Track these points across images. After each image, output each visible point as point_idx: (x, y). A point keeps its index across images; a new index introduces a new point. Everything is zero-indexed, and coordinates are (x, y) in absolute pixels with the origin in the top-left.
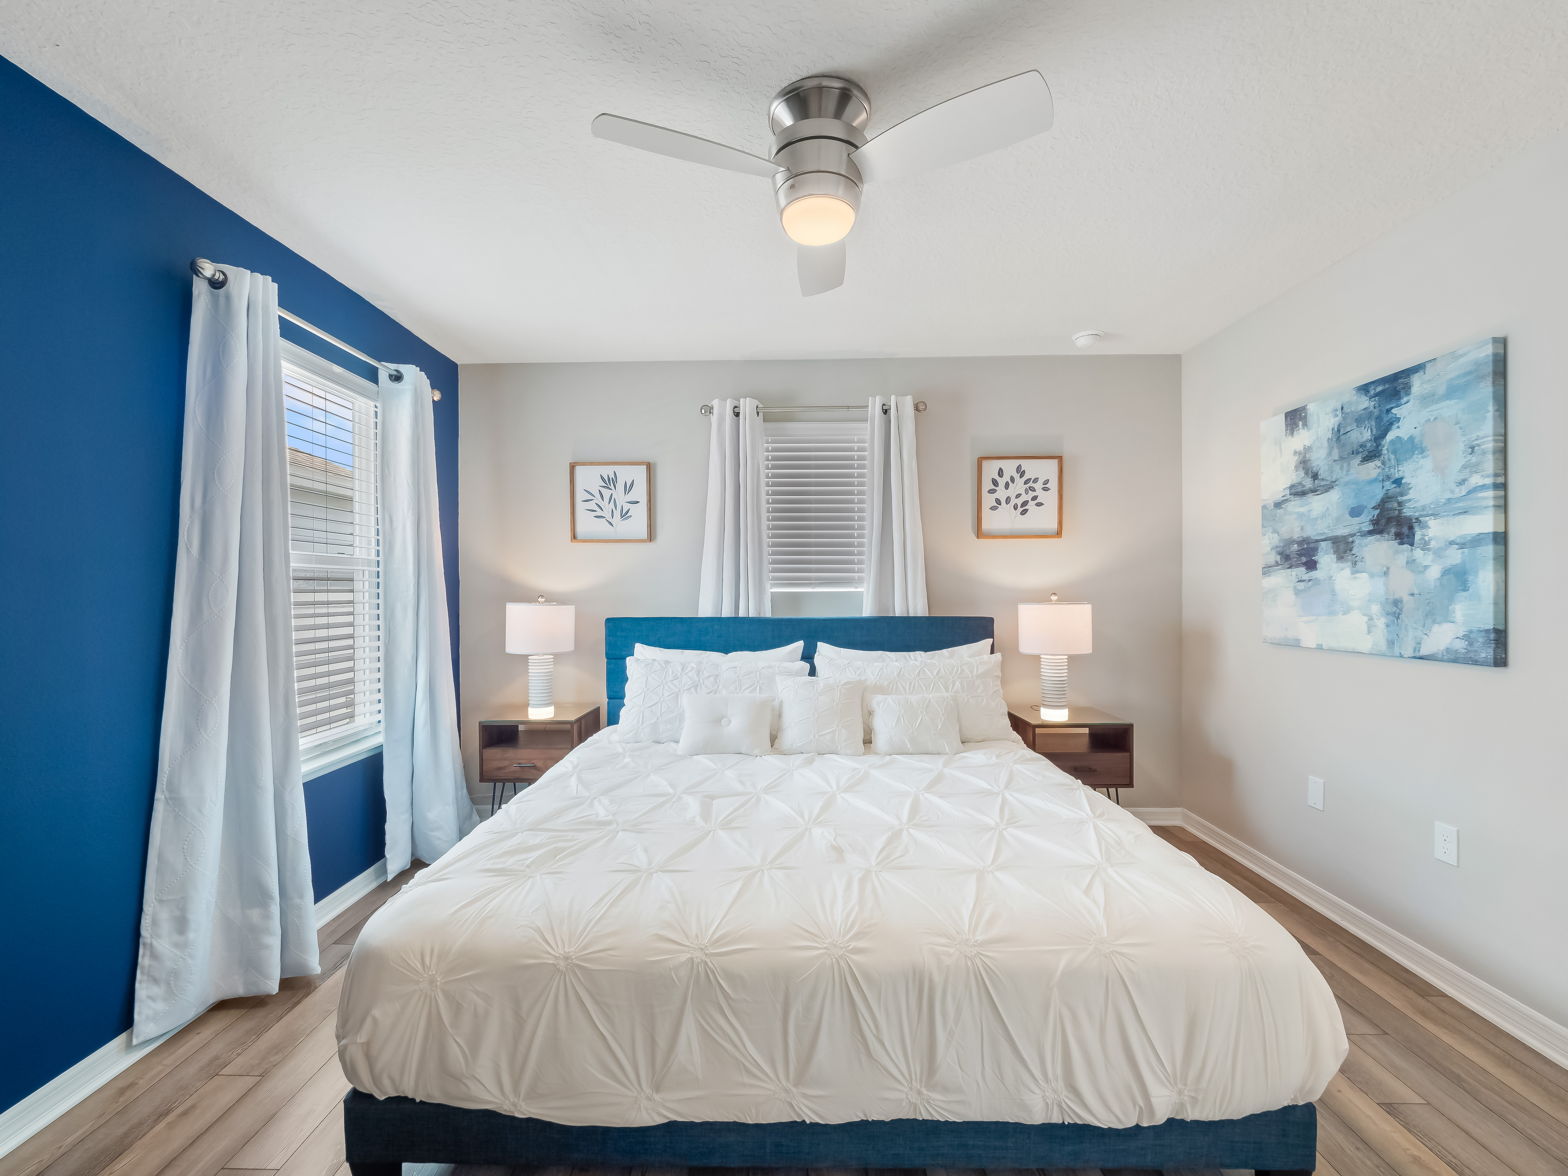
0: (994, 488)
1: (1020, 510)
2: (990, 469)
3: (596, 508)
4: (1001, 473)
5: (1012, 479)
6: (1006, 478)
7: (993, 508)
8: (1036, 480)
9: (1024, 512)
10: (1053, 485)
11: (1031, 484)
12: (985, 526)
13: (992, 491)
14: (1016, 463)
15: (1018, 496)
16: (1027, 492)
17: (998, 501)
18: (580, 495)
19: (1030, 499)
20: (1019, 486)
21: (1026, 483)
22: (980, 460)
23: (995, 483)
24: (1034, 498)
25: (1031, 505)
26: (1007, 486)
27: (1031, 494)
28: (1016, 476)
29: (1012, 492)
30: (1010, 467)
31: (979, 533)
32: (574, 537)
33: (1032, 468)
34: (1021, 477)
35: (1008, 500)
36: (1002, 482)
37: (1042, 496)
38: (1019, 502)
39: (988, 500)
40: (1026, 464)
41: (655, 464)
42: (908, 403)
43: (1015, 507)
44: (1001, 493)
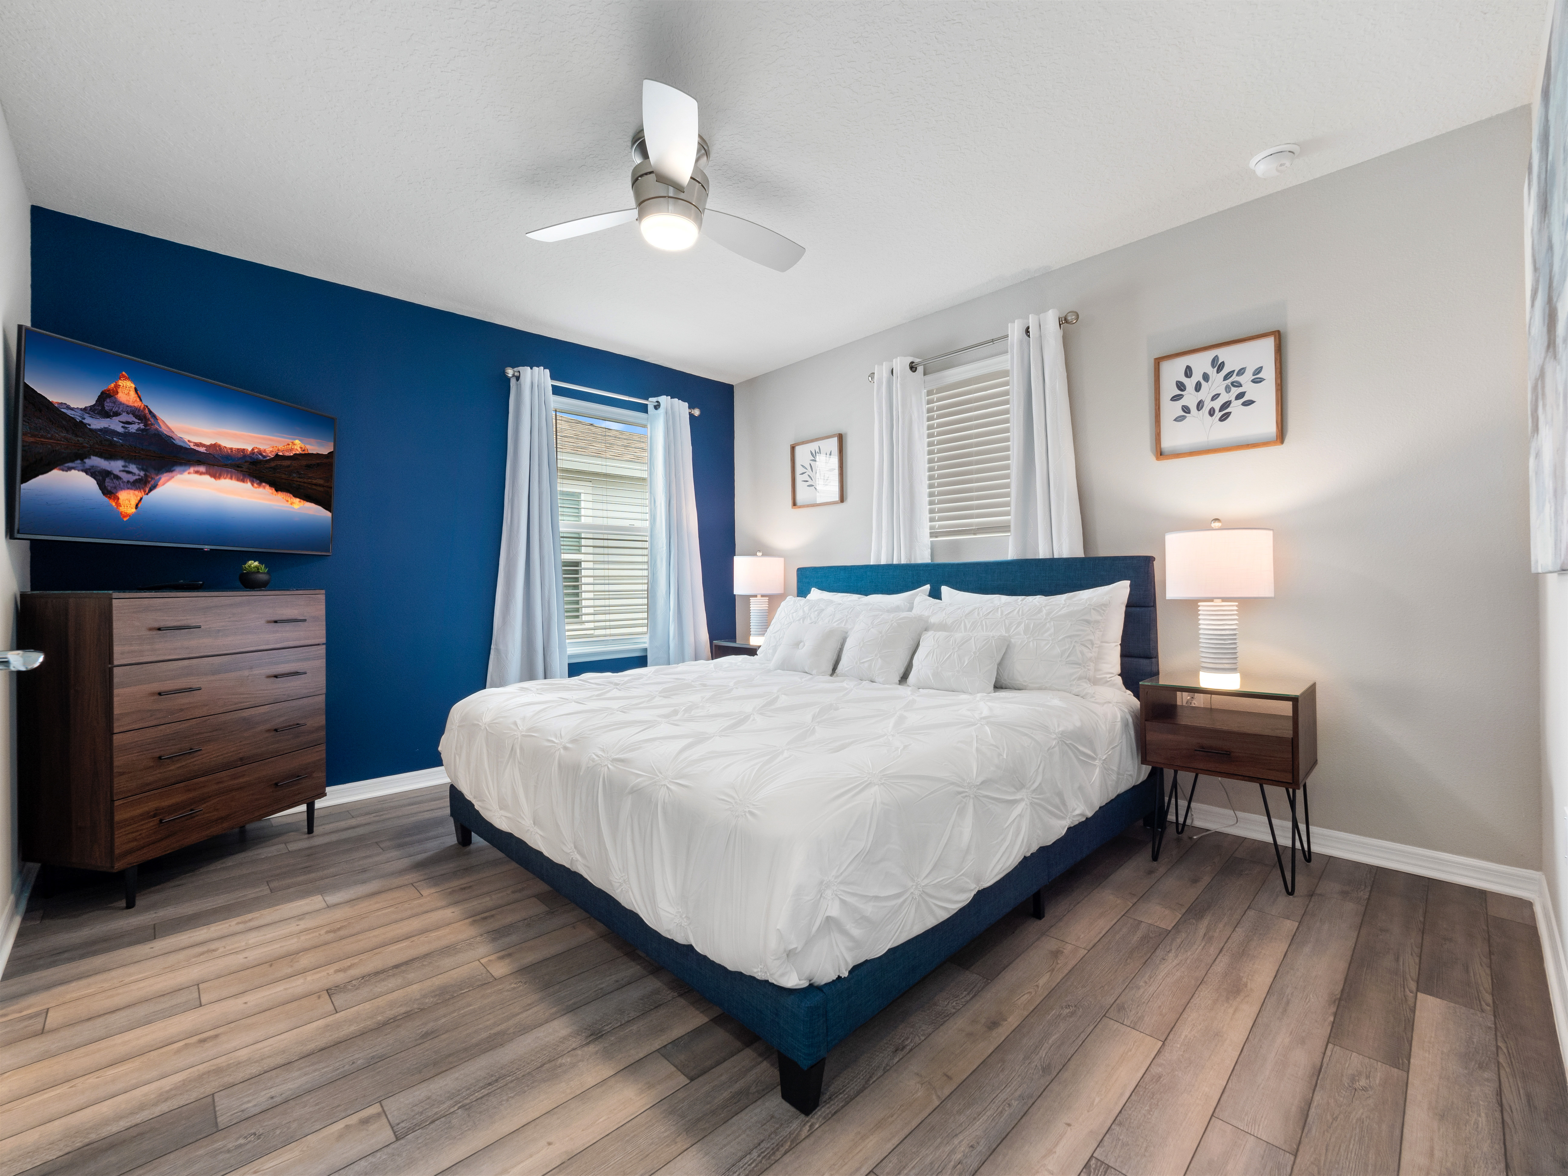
0: (1180, 392)
1: (1218, 415)
2: (1173, 371)
3: (808, 479)
4: (1188, 372)
5: (1206, 377)
6: (1197, 376)
7: (1179, 419)
8: (1241, 372)
9: (1223, 418)
10: (1269, 373)
11: (1234, 378)
12: (1167, 443)
13: (1176, 398)
14: (1210, 355)
15: (1215, 397)
16: (1228, 389)
17: (1186, 410)
18: (799, 470)
19: (1233, 398)
20: (1217, 383)
21: (1226, 378)
22: (1158, 362)
23: (1181, 386)
24: (1240, 396)
25: (1236, 408)
26: (1198, 387)
27: (1235, 391)
28: (1212, 372)
29: (1205, 394)
30: (1201, 363)
31: (1160, 454)
32: (794, 504)
33: (1232, 357)
34: (1218, 371)
35: (1200, 405)
36: (1190, 383)
37: (1251, 391)
38: (1217, 404)
39: (1170, 410)
40: (1223, 354)
41: (846, 434)
42: (1051, 319)
43: (1212, 413)
44: (1190, 398)
